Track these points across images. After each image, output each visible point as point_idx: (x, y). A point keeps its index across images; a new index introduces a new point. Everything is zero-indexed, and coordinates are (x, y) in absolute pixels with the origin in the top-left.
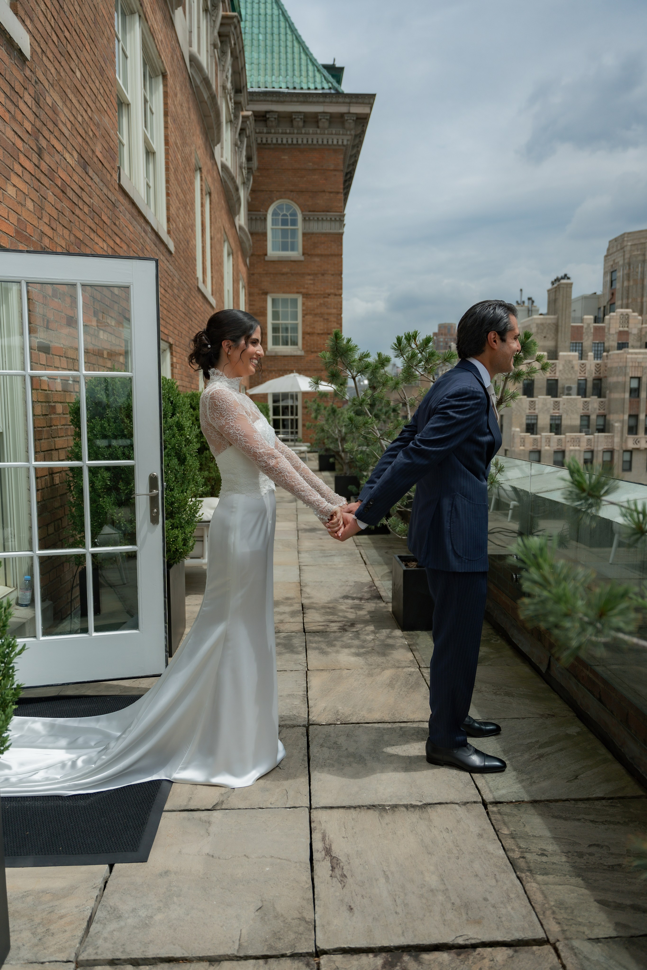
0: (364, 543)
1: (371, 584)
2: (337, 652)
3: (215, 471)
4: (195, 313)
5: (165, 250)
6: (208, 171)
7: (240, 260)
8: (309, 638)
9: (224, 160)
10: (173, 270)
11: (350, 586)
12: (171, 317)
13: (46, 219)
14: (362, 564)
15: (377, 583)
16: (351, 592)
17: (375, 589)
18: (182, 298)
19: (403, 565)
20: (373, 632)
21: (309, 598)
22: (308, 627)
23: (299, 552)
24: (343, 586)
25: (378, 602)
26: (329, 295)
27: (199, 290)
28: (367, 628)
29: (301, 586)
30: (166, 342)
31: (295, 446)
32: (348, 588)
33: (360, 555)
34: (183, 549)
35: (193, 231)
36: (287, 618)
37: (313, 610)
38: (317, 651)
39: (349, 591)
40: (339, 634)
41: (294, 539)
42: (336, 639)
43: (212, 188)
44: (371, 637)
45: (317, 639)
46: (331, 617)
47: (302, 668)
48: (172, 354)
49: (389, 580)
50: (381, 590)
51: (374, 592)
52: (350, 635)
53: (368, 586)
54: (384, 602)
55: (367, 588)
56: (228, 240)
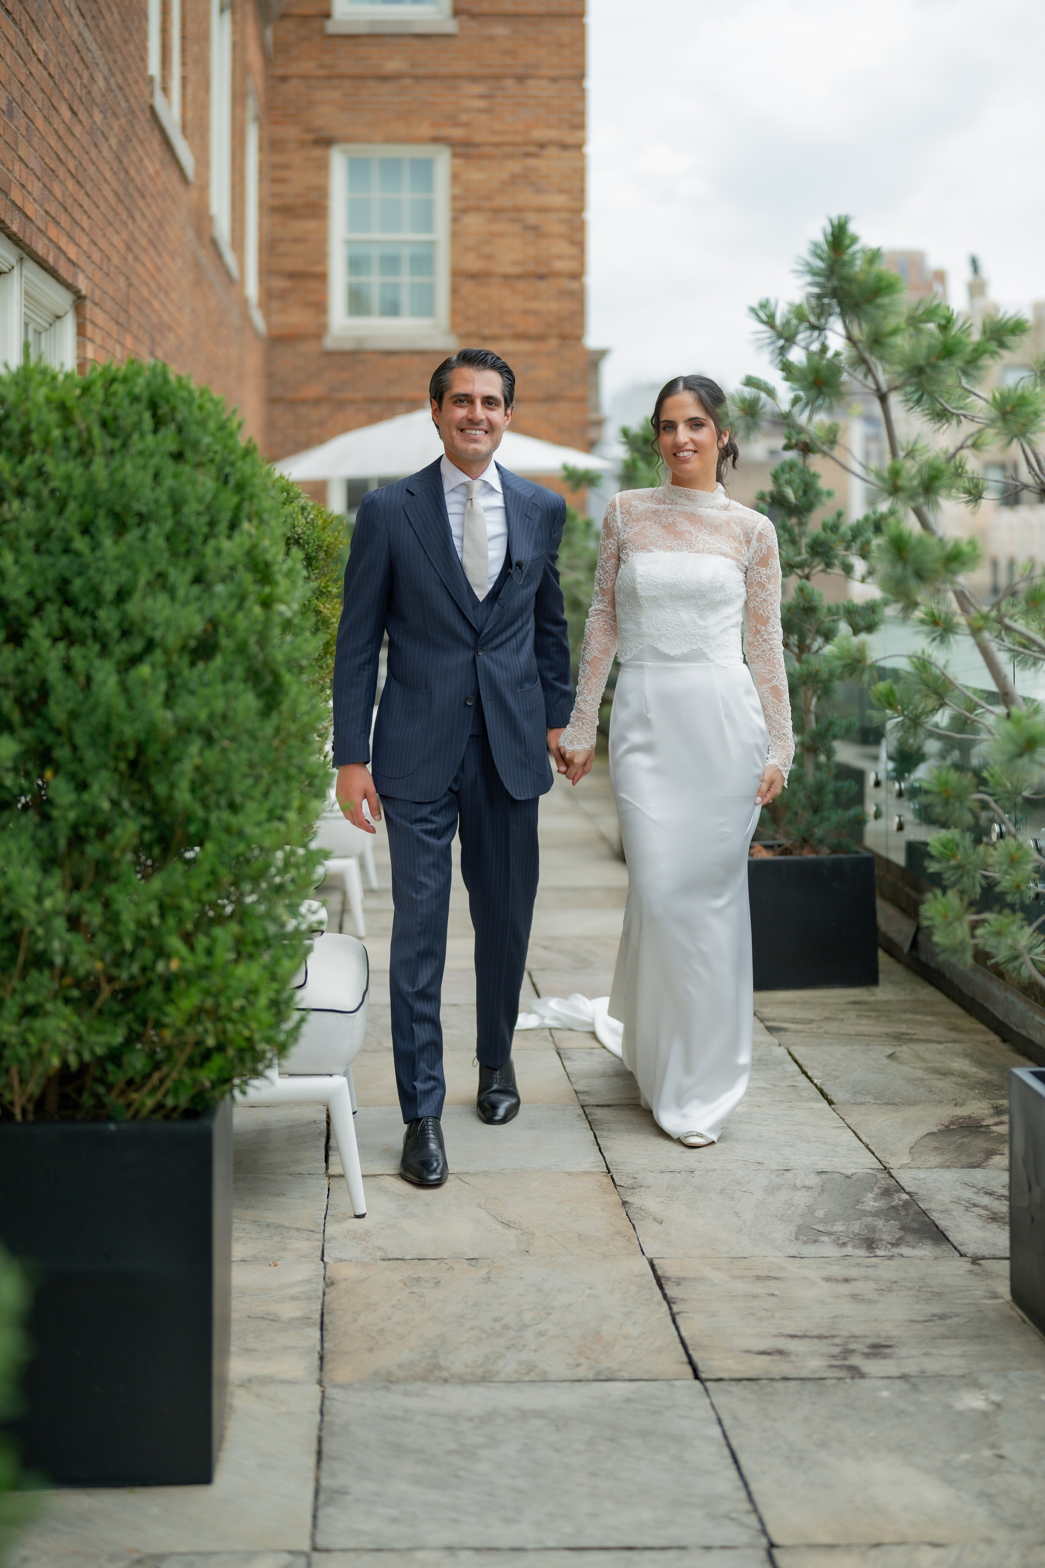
0: (793, 1021)
1: (884, 1180)
7: (251, 29)
14: (812, 1100)
15: (906, 1178)
16: (820, 1214)
17: (906, 1204)
22: (708, 1358)
24: (779, 1188)
25: (938, 1251)
26: (541, 146)
39: (811, 1209)
40: (840, 1391)
50: (933, 1206)
51: (908, 1214)
52: (885, 1394)
53: (876, 1190)
54: (966, 1256)
55: (875, 1200)
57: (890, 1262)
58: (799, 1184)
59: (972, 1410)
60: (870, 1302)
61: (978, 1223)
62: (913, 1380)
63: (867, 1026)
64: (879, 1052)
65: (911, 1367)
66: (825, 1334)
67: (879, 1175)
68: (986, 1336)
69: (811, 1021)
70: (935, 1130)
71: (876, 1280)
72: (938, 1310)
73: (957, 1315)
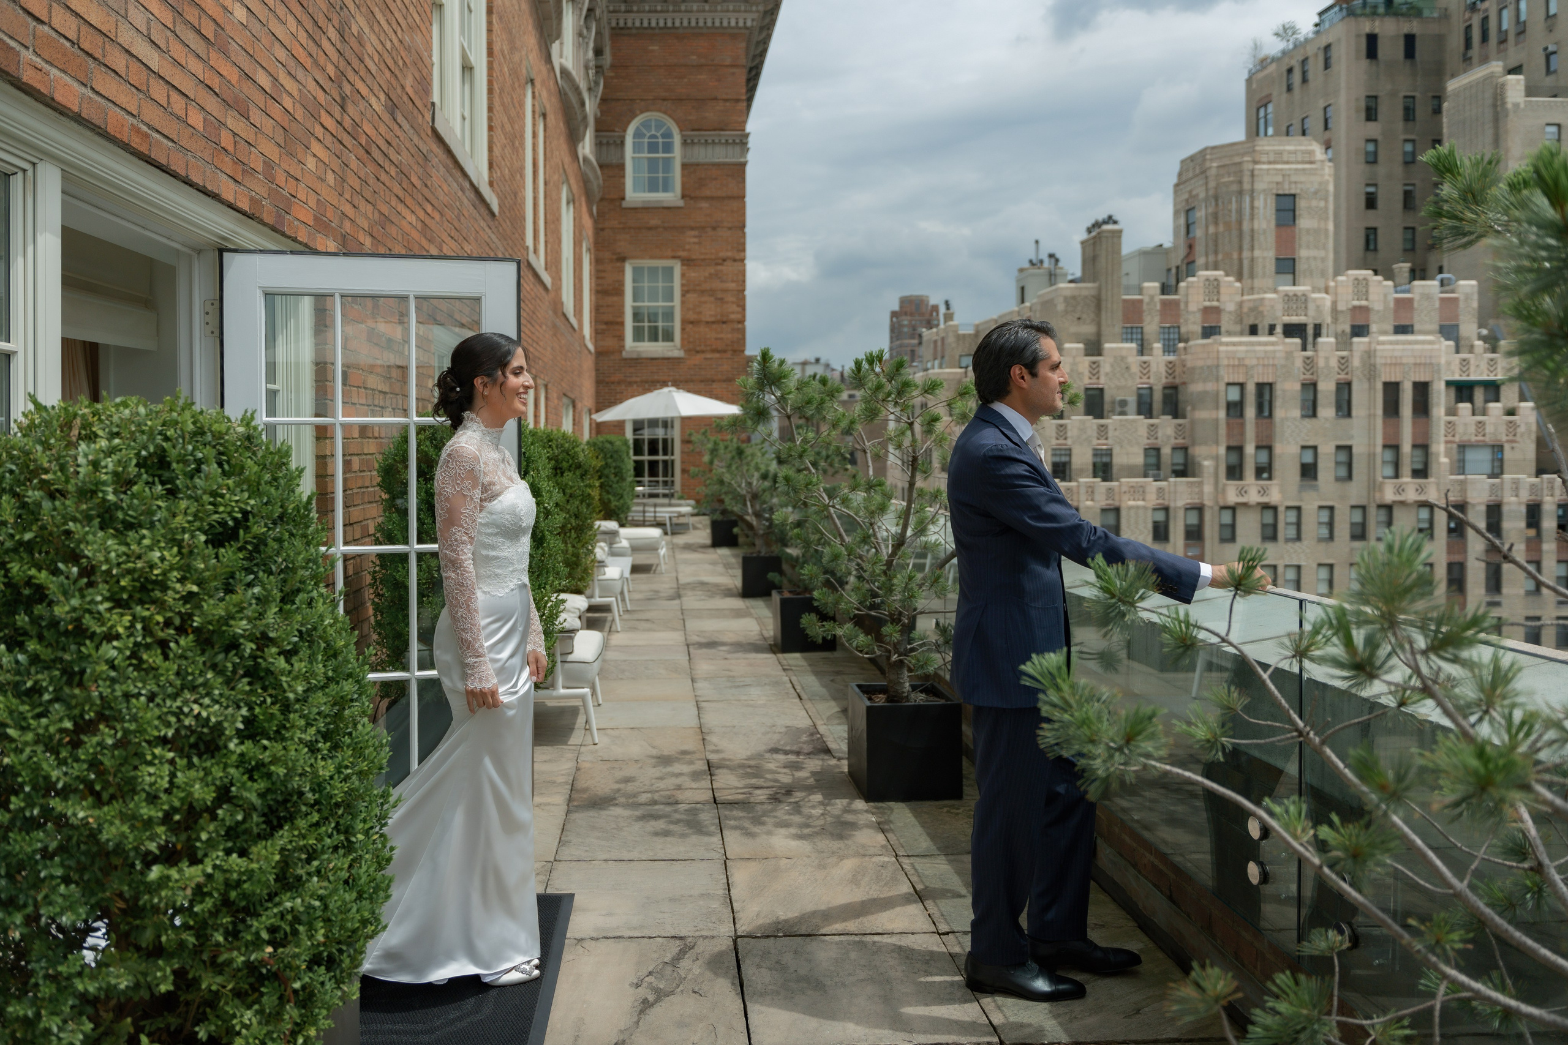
0: (795, 666)
1: (812, 730)
2: (769, 833)
5: (486, 211)
6: (543, 83)
7: (584, 209)
8: (725, 812)
9: (563, 61)
10: (496, 241)
11: (779, 733)
13: (347, 196)
14: (794, 699)
15: (821, 729)
16: (781, 743)
17: (818, 739)
19: (865, 698)
20: (821, 803)
21: (717, 751)
22: (721, 796)
23: (693, 680)
24: (769, 733)
25: (826, 757)
26: (724, 260)
28: (812, 797)
29: (703, 733)
31: (670, 505)
32: (776, 737)
35: (522, 176)
36: (687, 782)
37: (725, 771)
38: (738, 833)
39: (779, 741)
40: (770, 807)
41: (682, 658)
42: (765, 814)
43: (548, 107)
44: (818, 811)
45: (737, 813)
46: (754, 781)
47: (718, 855)
49: (840, 724)
50: (828, 740)
51: (817, 743)
52: (786, 808)
53: (808, 734)
54: (835, 758)
55: (806, 737)
56: (567, 181)
58: (777, 731)
61: (843, 745)
63: (826, 668)
66: (770, 787)
68: (833, 788)
69: (801, 666)
70: (839, 710)
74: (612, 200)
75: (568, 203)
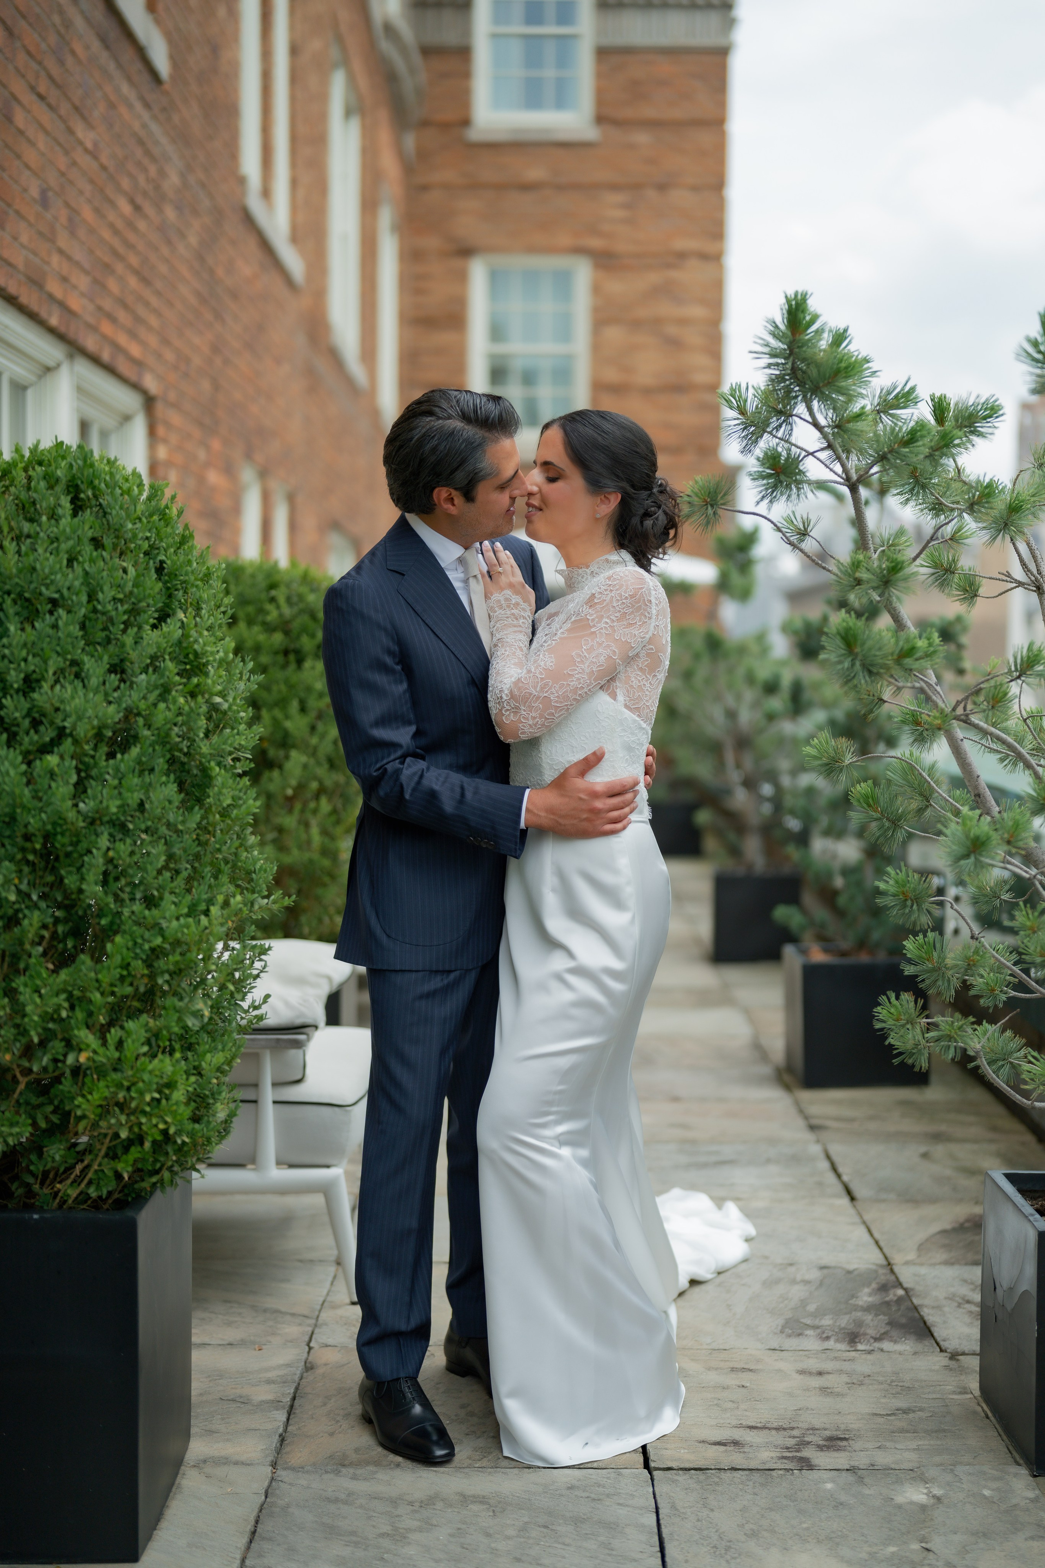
0: (836, 1119)
1: (884, 1276)
2: (787, 1559)
3: (300, 848)
4: (235, 296)
5: (138, 65)
7: (385, 136)
8: (670, 1493)
10: (164, 140)
11: (806, 1282)
12: (154, 301)
14: (836, 1196)
15: (906, 1275)
16: (811, 1308)
17: (899, 1300)
18: (193, 240)
19: (1032, 1210)
20: (918, 1477)
22: (661, 1448)
24: (778, 1281)
25: (919, 1347)
26: (682, 256)
27: (248, 219)
28: (892, 1459)
30: (136, 386)
32: (797, 1292)
33: (825, 1165)
34: (191, 1135)
39: (804, 1303)
40: (785, 1482)
42: (774, 1502)
44: (911, 1499)
48: (152, 431)
49: (948, 1263)
50: (926, 1302)
51: (899, 1310)
52: (829, 1486)
53: (874, 1286)
54: (946, 1352)
55: (870, 1295)
56: (346, 62)
57: (869, 1357)
58: (799, 1278)
59: (912, 1503)
60: (838, 1395)
61: (967, 1319)
62: (860, 1473)
63: (909, 1125)
64: (913, 1151)
65: (861, 1460)
66: (785, 1426)
67: (881, 1271)
68: (944, 1431)
69: (851, 1120)
70: (948, 1226)
71: (849, 1374)
72: (902, 1403)
73: (921, 1410)
74: (445, 126)
75: (348, 113)
